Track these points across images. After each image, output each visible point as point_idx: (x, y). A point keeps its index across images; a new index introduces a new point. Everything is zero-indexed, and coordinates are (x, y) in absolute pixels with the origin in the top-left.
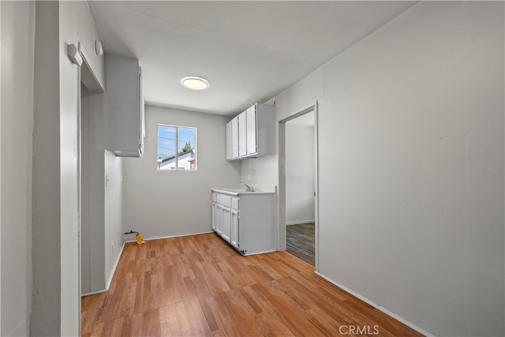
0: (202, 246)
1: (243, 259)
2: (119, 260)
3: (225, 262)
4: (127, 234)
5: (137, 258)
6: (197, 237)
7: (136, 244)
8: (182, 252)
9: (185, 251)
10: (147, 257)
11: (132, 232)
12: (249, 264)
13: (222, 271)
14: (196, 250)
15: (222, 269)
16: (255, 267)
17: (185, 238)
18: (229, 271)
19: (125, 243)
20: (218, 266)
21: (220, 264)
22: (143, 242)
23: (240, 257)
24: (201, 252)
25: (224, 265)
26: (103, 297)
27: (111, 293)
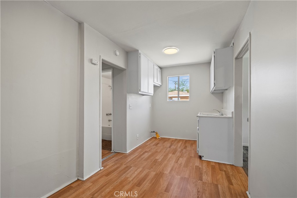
0: (184, 146)
1: (198, 161)
2: (144, 143)
3: (185, 159)
4: (152, 132)
5: (150, 144)
6: (186, 141)
7: (156, 138)
8: (170, 147)
9: (173, 147)
10: (153, 145)
11: (154, 132)
12: (198, 165)
13: (177, 162)
14: (178, 148)
15: (178, 162)
16: (200, 168)
17: (180, 140)
18: (181, 164)
19: (153, 137)
20: (179, 159)
21: (181, 159)
22: (160, 138)
23: (199, 159)
24: (179, 150)
25: (183, 161)
26: (124, 155)
27: (127, 155)
